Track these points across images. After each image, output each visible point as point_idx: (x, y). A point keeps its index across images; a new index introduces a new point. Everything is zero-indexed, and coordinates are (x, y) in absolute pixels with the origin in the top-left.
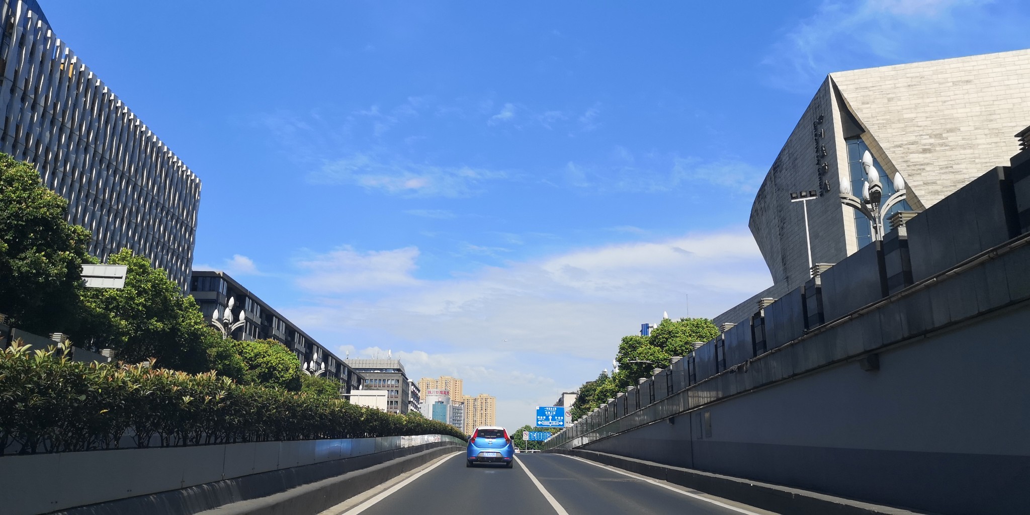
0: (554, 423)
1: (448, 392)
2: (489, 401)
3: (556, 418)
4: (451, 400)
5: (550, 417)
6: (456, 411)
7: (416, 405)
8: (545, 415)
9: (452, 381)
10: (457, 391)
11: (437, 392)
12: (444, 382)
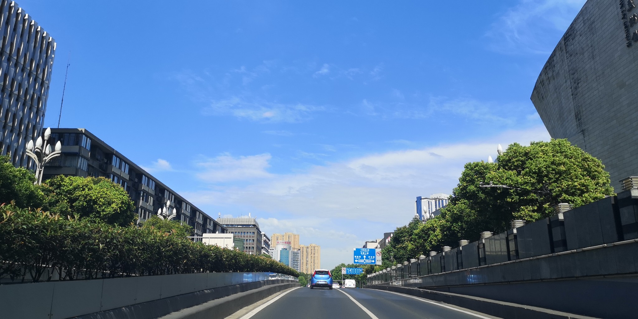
0: (367, 261)
1: (290, 243)
2: (316, 248)
3: (369, 257)
4: (292, 248)
5: (365, 257)
6: (295, 255)
7: (267, 250)
8: (360, 255)
9: (292, 236)
10: (296, 242)
11: (283, 243)
12: (287, 236)
